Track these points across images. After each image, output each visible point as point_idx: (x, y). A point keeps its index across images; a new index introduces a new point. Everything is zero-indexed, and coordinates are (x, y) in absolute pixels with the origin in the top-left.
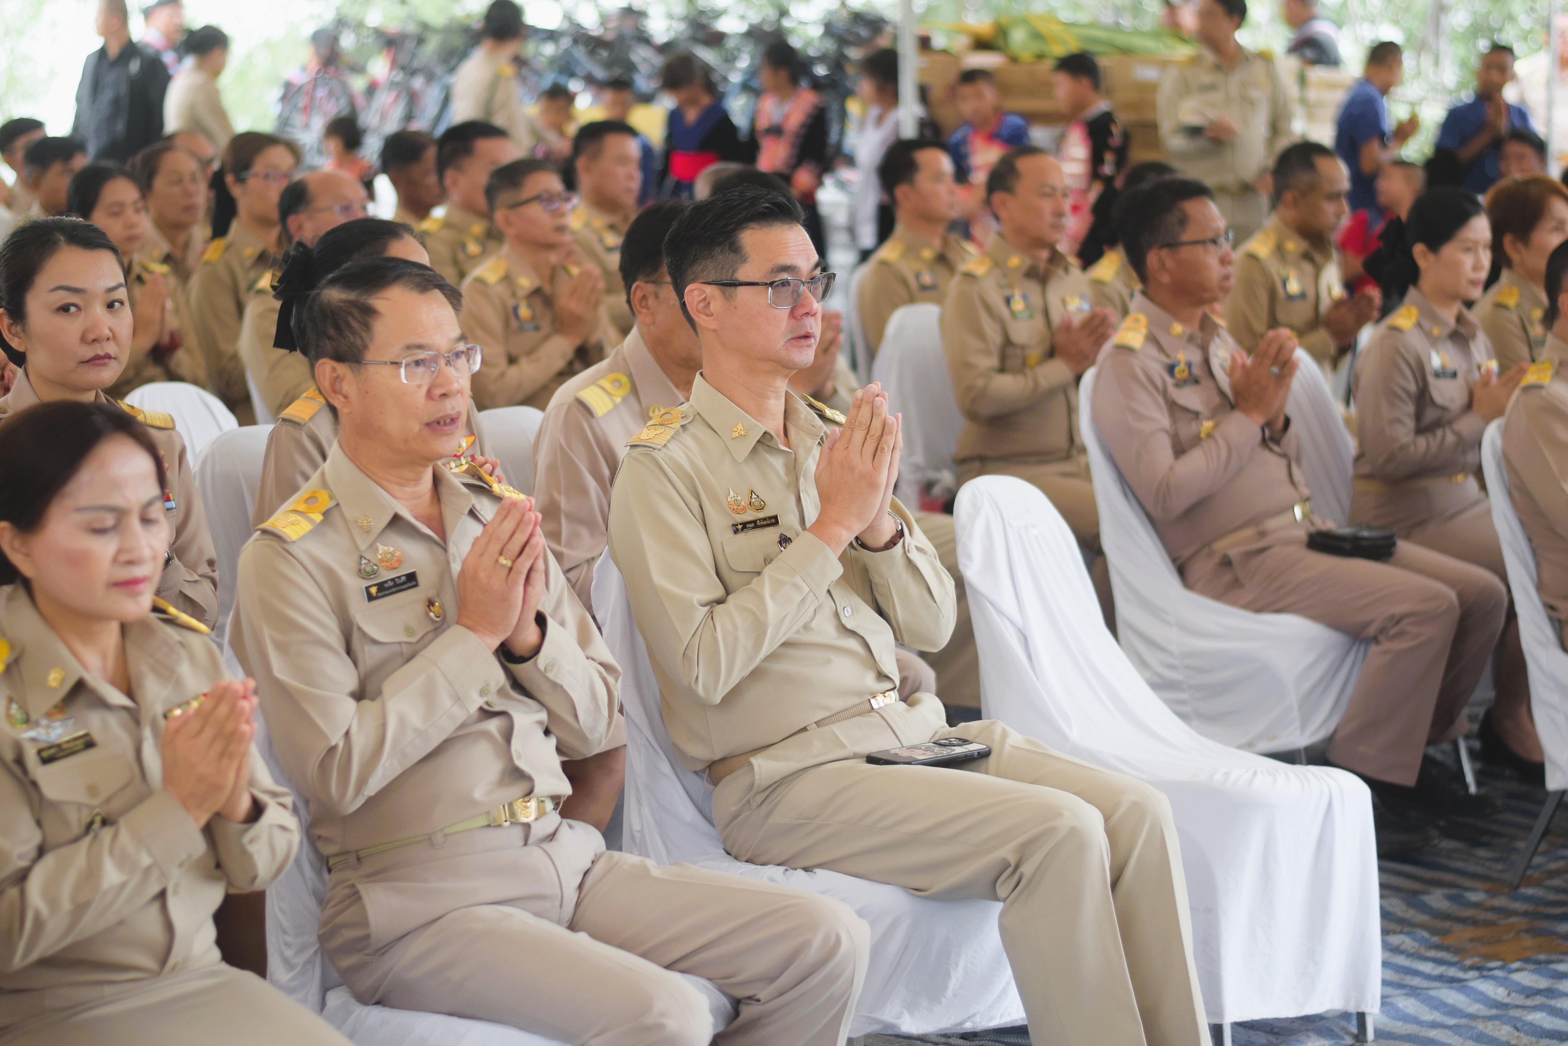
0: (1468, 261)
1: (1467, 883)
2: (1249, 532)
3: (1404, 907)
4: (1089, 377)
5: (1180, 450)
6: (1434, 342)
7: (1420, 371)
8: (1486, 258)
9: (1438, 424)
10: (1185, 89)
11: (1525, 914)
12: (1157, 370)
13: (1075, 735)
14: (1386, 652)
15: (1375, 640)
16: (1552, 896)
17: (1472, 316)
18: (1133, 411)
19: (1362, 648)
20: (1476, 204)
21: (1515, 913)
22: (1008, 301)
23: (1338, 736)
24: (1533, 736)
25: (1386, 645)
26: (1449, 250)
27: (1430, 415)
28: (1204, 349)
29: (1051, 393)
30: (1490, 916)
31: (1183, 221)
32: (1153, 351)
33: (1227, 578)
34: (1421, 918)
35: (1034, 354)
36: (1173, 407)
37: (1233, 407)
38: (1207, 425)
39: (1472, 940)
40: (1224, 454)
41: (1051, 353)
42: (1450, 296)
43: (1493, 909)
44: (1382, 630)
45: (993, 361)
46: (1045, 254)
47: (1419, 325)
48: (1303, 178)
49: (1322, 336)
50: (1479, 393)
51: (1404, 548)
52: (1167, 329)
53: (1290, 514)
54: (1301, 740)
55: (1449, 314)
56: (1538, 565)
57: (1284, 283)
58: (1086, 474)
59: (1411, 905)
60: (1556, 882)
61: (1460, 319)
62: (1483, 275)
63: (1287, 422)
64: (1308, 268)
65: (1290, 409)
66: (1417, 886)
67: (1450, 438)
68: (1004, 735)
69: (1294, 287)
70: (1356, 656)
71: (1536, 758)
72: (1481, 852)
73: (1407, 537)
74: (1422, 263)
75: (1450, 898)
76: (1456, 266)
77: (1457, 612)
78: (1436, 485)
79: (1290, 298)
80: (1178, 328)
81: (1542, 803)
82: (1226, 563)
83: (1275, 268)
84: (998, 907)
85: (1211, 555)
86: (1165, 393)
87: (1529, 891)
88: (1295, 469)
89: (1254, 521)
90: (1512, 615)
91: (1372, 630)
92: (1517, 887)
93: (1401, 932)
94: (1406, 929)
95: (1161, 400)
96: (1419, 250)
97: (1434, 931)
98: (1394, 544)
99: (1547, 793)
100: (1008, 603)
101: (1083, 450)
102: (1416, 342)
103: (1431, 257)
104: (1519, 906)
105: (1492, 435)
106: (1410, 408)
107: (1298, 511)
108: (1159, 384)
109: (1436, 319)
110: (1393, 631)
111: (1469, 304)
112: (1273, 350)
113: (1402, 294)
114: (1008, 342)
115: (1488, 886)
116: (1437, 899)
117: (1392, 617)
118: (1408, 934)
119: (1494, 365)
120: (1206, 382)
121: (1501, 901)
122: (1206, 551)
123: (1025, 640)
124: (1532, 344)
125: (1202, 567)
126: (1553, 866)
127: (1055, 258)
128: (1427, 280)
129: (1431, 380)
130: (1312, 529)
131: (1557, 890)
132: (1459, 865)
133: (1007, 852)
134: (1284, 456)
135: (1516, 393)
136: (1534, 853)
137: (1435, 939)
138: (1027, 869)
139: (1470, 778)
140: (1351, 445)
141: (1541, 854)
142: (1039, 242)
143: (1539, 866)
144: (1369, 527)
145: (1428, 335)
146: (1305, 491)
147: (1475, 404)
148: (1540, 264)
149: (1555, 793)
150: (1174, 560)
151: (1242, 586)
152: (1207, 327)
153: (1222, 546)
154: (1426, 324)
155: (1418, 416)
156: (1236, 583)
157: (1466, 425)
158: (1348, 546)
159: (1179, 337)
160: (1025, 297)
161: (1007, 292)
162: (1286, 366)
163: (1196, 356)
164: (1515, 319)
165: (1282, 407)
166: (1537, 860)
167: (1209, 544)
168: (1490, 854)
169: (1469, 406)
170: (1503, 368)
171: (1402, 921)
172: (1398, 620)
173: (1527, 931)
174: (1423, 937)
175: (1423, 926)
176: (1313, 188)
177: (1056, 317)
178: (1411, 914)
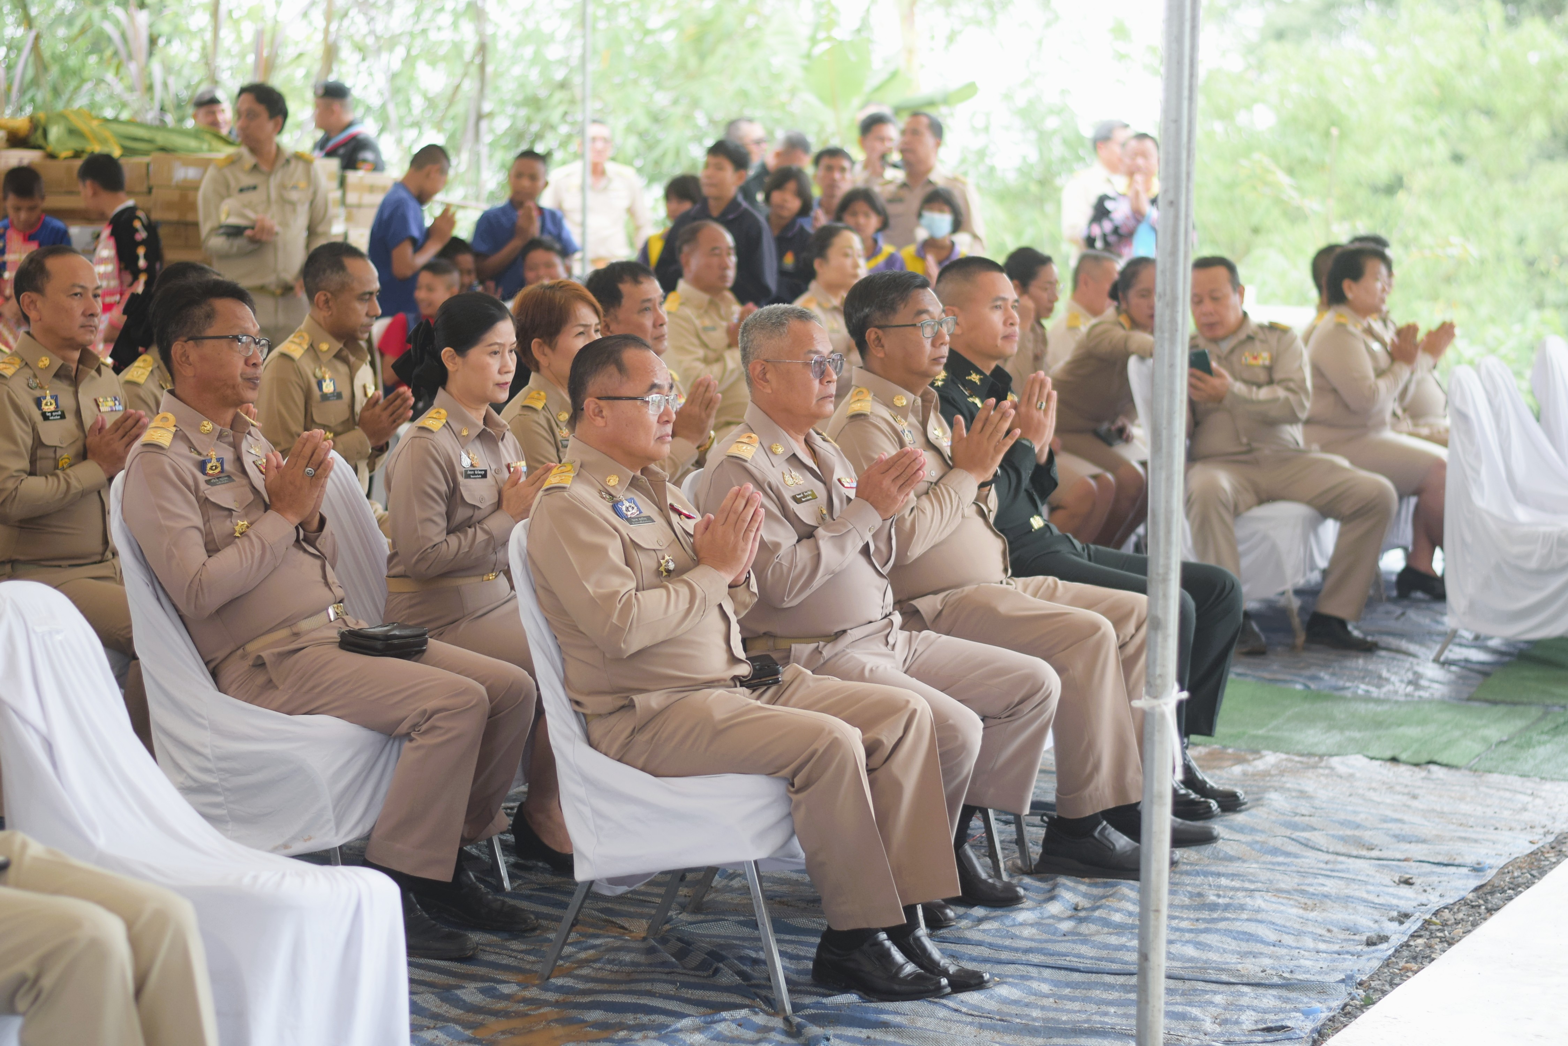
0: (494, 364)
1: (500, 976)
2: (283, 633)
3: (438, 1002)
4: (120, 477)
5: (212, 549)
6: (463, 442)
7: (450, 471)
8: (512, 362)
9: (469, 523)
10: (224, 190)
11: (557, 1004)
12: (188, 468)
13: (101, 842)
14: (418, 748)
15: (408, 736)
16: (581, 986)
17: (501, 418)
18: (163, 509)
19: (396, 744)
20: (503, 309)
21: (546, 1003)
22: (38, 402)
23: (374, 836)
24: (562, 827)
25: (420, 741)
26: (476, 353)
27: (461, 514)
28: (236, 446)
29: (84, 494)
30: (522, 1007)
31: (210, 316)
32: (183, 449)
33: (261, 679)
34: (454, 1012)
35: (66, 456)
36: (205, 503)
37: (267, 508)
38: (242, 523)
39: (503, 1032)
40: (258, 553)
41: (83, 455)
42: (480, 399)
43: (525, 1000)
44: (414, 727)
45: (25, 464)
46: (76, 355)
47: (447, 425)
48: (334, 279)
49: (358, 437)
50: (508, 493)
51: (434, 645)
52: (197, 427)
53: (324, 613)
54: (334, 839)
55: (477, 416)
56: (563, 661)
57: (320, 384)
58: (117, 578)
59: (444, 1000)
60: (585, 971)
61: (487, 420)
62: (510, 378)
63: (322, 521)
64: (343, 368)
65: (325, 510)
66: (452, 981)
67: (481, 537)
68: (24, 846)
69: (328, 387)
70: (390, 752)
71: (566, 850)
72: (515, 945)
73: (439, 636)
74: (450, 366)
75: (483, 991)
76: (483, 369)
77: (487, 706)
78: (468, 584)
79: (325, 397)
80: (208, 426)
81: (571, 893)
82: (260, 664)
83: (308, 368)
84: (15, 1024)
85: (244, 657)
86: (196, 492)
87: (560, 981)
88: (328, 568)
89: (288, 622)
90: (540, 712)
91: (404, 728)
92: (548, 978)
93: (434, 1028)
94: (440, 1024)
95: (193, 498)
96: (446, 353)
97: (467, 1025)
98: (425, 642)
99: (576, 884)
100: (32, 711)
101: (115, 554)
102: (446, 442)
103: (458, 360)
104: (551, 996)
105: (518, 533)
106: (442, 508)
107: (331, 611)
108: (191, 482)
109: (466, 422)
110: (424, 727)
111: (498, 408)
112: (308, 451)
113: (433, 395)
114: (38, 443)
115: (520, 977)
116: (470, 993)
117: (425, 712)
118: (440, 1029)
119: (522, 465)
120: (239, 480)
121: (533, 993)
122: (240, 651)
123: (49, 747)
124: (559, 447)
125: (235, 670)
126: (583, 955)
127: (87, 358)
128: (456, 381)
129: (461, 479)
130: (345, 629)
131: (587, 979)
132: (492, 958)
133: (25, 966)
134: (321, 557)
135: (540, 493)
136: (565, 943)
137: (469, 1033)
138: (47, 982)
139: (504, 872)
140: (385, 543)
141: (571, 944)
142: (71, 343)
143: (569, 956)
144: (401, 626)
145: (457, 435)
146: (339, 593)
147: (505, 503)
148: (565, 366)
149: (584, 883)
150: (207, 664)
151: (276, 687)
152: (238, 427)
153: (258, 647)
154: (455, 426)
155: (449, 516)
156: (270, 684)
157: (495, 524)
158: (379, 644)
159: (208, 434)
160: (55, 398)
161: (38, 393)
162: (321, 467)
163: (228, 455)
164: (544, 423)
165: (317, 506)
166: (567, 950)
167: (242, 646)
168: (523, 947)
169: (498, 505)
170: (530, 469)
171: (436, 1017)
172: (429, 715)
173: (557, 1021)
174: (457, 1031)
175: (456, 1021)
176: (344, 287)
177: (88, 420)
178: (445, 1009)
